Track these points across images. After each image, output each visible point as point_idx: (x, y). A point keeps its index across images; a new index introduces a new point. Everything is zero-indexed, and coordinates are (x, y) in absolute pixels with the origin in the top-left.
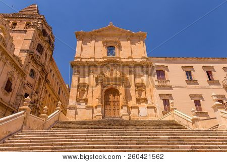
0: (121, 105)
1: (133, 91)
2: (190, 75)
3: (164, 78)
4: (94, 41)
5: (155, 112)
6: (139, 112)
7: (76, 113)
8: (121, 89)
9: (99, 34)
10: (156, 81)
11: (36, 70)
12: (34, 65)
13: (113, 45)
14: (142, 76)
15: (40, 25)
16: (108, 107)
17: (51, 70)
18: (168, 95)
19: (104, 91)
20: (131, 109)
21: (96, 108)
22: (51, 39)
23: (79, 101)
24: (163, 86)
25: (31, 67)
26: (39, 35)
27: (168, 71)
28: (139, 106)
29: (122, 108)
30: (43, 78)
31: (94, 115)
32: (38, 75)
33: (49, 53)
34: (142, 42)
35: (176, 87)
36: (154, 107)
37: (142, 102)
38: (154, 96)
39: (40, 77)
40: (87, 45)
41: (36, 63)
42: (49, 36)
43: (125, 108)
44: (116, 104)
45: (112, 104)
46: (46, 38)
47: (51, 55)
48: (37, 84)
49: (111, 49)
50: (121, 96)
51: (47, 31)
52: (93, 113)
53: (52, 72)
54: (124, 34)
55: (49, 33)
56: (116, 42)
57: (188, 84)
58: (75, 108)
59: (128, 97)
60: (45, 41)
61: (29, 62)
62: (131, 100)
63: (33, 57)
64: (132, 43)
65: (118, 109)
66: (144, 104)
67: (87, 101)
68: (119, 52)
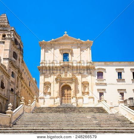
0: (72, 97)
1: (80, 87)
2: (121, 75)
3: (102, 78)
4: (53, 49)
5: (94, 100)
6: (83, 101)
7: (44, 101)
8: (73, 86)
9: (56, 43)
10: (96, 80)
11: (14, 72)
12: (13, 68)
13: (67, 52)
14: (87, 76)
15: (12, 36)
16: (64, 98)
17: (23, 70)
18: (103, 89)
19: (61, 87)
20: (78, 99)
21: (56, 98)
22: (21, 46)
23: (46, 94)
24: (101, 83)
25: (12, 70)
26: (13, 45)
27: (106, 72)
28: (84, 97)
29: (72, 98)
30: (19, 77)
31: (55, 103)
32: (16, 75)
33: (21, 58)
34: (89, 49)
35: (110, 84)
36: (93, 98)
37: (86, 94)
38: (94, 90)
39: (18, 77)
40: (48, 52)
41: (14, 67)
42: (20, 44)
43: (75, 99)
44: (69, 95)
45: (66, 95)
46: (18, 46)
47: (22, 59)
48: (16, 81)
49: (65, 56)
50: (72, 91)
51: (18, 39)
52: (54, 101)
53: (24, 71)
54: (76, 42)
55: (19, 41)
56: (69, 50)
57: (118, 82)
58: (43, 98)
59: (76, 91)
60: (18, 49)
61: (10, 67)
62: (79, 93)
63: (12, 63)
64: (81, 50)
65: (70, 99)
66: (87, 95)
67: (50, 94)
68: (72, 58)
